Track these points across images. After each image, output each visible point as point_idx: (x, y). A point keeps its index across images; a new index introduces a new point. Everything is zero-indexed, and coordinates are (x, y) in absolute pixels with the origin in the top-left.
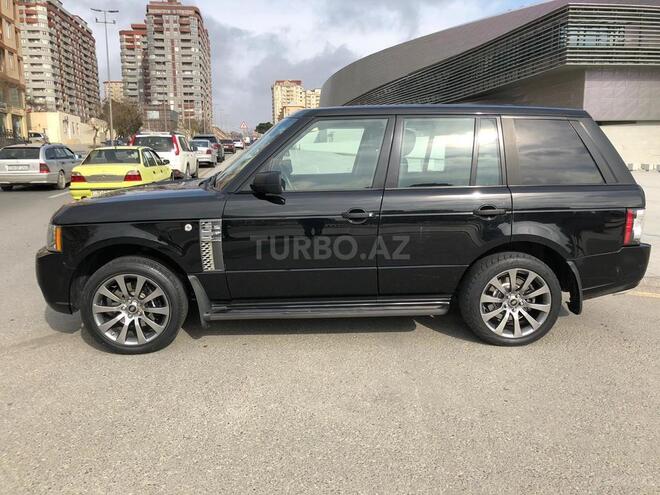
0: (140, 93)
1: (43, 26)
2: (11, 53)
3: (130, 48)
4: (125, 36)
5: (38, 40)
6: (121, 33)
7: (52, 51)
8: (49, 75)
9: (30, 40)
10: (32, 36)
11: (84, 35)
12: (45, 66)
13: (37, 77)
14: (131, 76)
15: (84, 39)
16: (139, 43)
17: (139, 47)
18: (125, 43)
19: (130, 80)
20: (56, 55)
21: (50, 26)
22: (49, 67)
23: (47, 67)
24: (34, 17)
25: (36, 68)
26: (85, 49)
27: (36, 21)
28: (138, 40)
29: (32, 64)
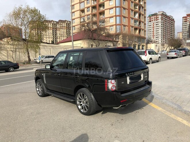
0: (187, 35)
1: (160, 20)
2: (143, 30)
3: (185, 22)
4: (184, 18)
5: (158, 24)
6: (183, 18)
7: (162, 27)
8: (160, 33)
9: (156, 25)
10: (157, 23)
11: (172, 20)
12: (159, 31)
13: (157, 34)
14: (185, 30)
15: (172, 21)
16: (188, 20)
17: (188, 21)
18: (184, 20)
19: (184, 31)
20: (163, 28)
21: (162, 20)
22: (161, 31)
23: (160, 31)
24: (158, 18)
25: (157, 32)
26: (171, 24)
27: (158, 19)
28: (188, 19)
29: (156, 31)
